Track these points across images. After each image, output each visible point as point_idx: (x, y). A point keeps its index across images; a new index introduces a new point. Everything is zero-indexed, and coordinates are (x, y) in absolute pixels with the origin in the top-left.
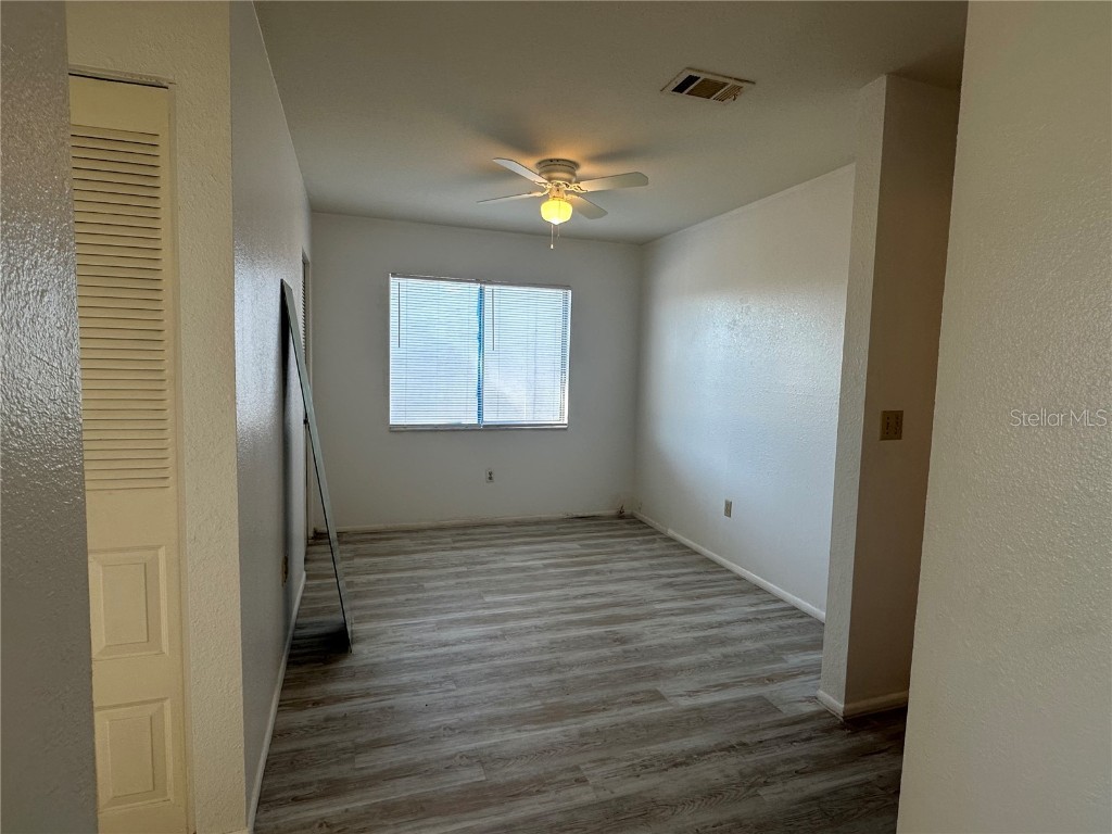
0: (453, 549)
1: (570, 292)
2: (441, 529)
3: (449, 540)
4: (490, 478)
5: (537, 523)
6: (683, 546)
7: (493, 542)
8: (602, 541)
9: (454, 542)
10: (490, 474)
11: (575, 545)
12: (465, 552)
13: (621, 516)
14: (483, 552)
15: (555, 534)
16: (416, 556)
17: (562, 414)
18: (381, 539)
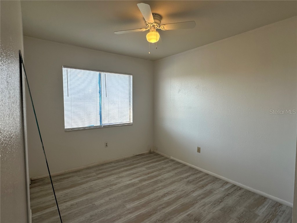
0: (99, 178)
1: (132, 76)
2: (88, 168)
3: (94, 174)
4: (106, 146)
5: (124, 160)
6: (179, 163)
7: (113, 172)
8: (151, 165)
9: (98, 174)
10: (106, 144)
11: (143, 168)
12: (105, 179)
13: (150, 153)
14: (111, 178)
15: (133, 164)
16: (84, 186)
17: (130, 119)
18: (64, 178)
